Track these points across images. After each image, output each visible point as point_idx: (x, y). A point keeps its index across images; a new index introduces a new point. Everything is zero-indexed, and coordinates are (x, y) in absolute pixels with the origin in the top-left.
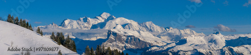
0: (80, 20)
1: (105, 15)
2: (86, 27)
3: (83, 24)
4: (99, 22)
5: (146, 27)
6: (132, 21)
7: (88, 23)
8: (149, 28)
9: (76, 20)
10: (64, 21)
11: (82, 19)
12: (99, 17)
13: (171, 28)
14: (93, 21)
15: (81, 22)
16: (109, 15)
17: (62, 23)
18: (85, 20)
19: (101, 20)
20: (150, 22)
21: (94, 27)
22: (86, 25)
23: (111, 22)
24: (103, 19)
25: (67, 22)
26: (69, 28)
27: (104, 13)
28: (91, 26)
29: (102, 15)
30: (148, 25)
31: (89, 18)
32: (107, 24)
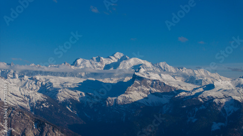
0: (92, 59)
1: (118, 55)
2: (99, 67)
3: (96, 64)
4: (112, 61)
5: (160, 67)
6: (145, 61)
7: (102, 63)
8: (163, 68)
9: (89, 60)
10: (76, 60)
11: (95, 58)
12: (112, 57)
13: (184, 68)
14: (105, 61)
15: (94, 62)
16: (122, 55)
17: (74, 62)
18: (98, 60)
19: (114, 60)
20: (164, 63)
21: (107, 67)
22: (99, 64)
23: (125, 62)
24: (116, 58)
25: (79, 61)
26: (81, 67)
27: (117, 53)
28: (104, 66)
29: (115, 55)
30: (162, 66)
31: (102, 58)
32: (120, 65)
